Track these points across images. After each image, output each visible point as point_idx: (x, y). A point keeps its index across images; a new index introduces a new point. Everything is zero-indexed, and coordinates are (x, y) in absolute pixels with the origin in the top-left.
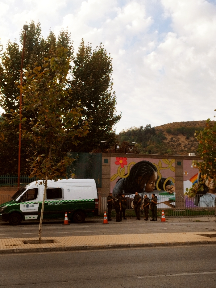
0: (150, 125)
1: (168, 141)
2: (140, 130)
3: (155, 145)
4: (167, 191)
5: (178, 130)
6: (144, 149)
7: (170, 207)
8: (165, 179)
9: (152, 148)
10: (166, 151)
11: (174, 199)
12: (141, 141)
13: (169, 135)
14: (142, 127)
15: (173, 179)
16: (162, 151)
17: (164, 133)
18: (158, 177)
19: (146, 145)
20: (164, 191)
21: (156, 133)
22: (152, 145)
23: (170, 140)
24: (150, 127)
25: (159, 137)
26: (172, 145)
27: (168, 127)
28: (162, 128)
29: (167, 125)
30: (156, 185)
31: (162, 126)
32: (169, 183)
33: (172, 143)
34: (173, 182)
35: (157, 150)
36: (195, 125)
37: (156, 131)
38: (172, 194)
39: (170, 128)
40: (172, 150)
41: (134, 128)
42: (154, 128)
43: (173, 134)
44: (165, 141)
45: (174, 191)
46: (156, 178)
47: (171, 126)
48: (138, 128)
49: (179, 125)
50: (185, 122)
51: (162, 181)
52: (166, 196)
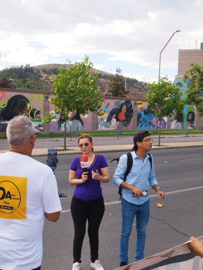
0: (29, 65)
1: (43, 79)
2: (21, 68)
3: (33, 81)
4: (36, 118)
5: (52, 70)
6: (24, 84)
7: (39, 131)
8: (35, 110)
9: (30, 84)
10: (41, 87)
11: (42, 125)
12: (21, 78)
13: (44, 74)
14: (22, 66)
15: (42, 110)
16: (39, 86)
17: (41, 72)
18: (30, 108)
19: (26, 81)
20: (35, 118)
21: (34, 71)
22: (30, 82)
23: (45, 78)
24: (29, 66)
25: (36, 75)
26: (47, 82)
27: (44, 67)
28: (38, 68)
29: (43, 66)
30: (28, 114)
31: (39, 66)
32: (38, 112)
33: (47, 80)
34: (42, 111)
35: (34, 86)
36: (65, 67)
37: (34, 70)
38: (41, 121)
39: (45, 68)
40: (46, 86)
41: (15, 67)
42: (32, 68)
43: (48, 73)
44: (41, 79)
45: (42, 119)
46: (29, 108)
47: (46, 67)
48: (19, 66)
49: (52, 66)
50: (58, 64)
51: (33, 111)
52: (36, 122)
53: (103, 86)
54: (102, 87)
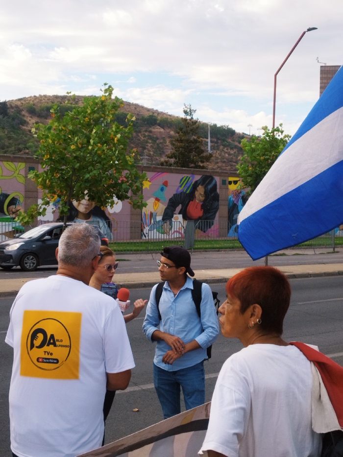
1: (30, 128)
4: (9, 215)
5: (48, 109)
8: (7, 196)
10: (25, 145)
13: (31, 117)
16: (19, 144)
17: (23, 113)
21: (8, 111)
25: (13, 119)
27: (31, 102)
28: (19, 103)
29: (29, 99)
31: (20, 100)
32: (14, 201)
37: (8, 108)
39: (34, 105)
42: (5, 103)
43: (40, 116)
44: (24, 127)
47: (35, 102)
49: (49, 100)
50: (61, 97)
51: (2, 198)
53: (161, 143)
54: (158, 144)
